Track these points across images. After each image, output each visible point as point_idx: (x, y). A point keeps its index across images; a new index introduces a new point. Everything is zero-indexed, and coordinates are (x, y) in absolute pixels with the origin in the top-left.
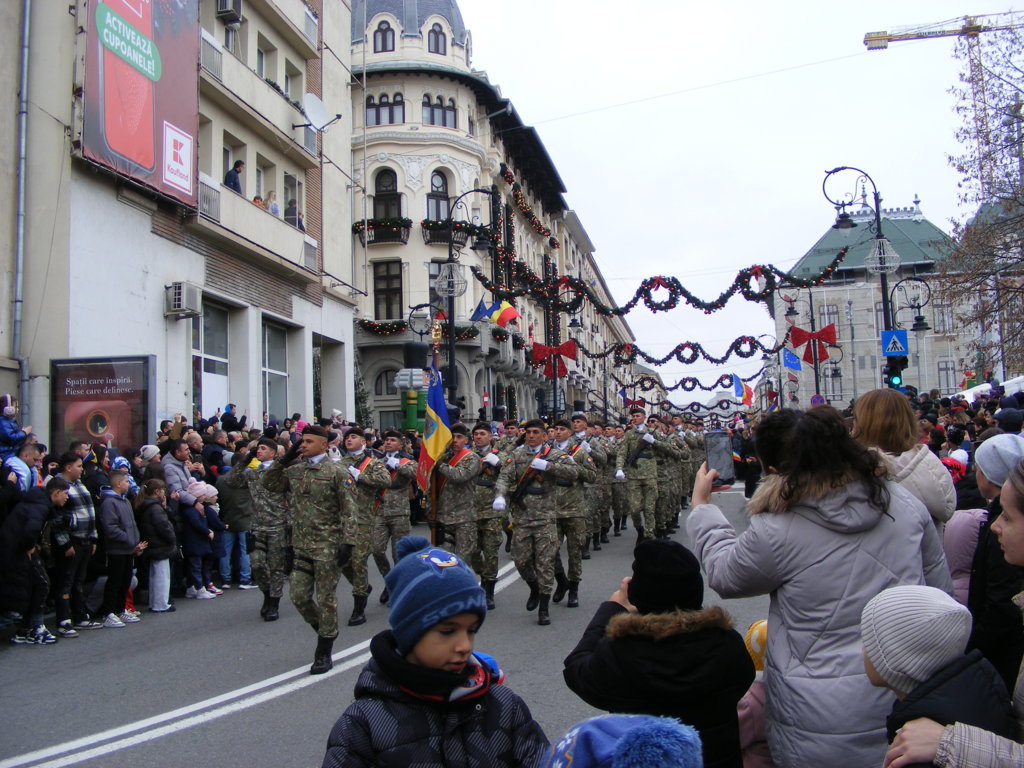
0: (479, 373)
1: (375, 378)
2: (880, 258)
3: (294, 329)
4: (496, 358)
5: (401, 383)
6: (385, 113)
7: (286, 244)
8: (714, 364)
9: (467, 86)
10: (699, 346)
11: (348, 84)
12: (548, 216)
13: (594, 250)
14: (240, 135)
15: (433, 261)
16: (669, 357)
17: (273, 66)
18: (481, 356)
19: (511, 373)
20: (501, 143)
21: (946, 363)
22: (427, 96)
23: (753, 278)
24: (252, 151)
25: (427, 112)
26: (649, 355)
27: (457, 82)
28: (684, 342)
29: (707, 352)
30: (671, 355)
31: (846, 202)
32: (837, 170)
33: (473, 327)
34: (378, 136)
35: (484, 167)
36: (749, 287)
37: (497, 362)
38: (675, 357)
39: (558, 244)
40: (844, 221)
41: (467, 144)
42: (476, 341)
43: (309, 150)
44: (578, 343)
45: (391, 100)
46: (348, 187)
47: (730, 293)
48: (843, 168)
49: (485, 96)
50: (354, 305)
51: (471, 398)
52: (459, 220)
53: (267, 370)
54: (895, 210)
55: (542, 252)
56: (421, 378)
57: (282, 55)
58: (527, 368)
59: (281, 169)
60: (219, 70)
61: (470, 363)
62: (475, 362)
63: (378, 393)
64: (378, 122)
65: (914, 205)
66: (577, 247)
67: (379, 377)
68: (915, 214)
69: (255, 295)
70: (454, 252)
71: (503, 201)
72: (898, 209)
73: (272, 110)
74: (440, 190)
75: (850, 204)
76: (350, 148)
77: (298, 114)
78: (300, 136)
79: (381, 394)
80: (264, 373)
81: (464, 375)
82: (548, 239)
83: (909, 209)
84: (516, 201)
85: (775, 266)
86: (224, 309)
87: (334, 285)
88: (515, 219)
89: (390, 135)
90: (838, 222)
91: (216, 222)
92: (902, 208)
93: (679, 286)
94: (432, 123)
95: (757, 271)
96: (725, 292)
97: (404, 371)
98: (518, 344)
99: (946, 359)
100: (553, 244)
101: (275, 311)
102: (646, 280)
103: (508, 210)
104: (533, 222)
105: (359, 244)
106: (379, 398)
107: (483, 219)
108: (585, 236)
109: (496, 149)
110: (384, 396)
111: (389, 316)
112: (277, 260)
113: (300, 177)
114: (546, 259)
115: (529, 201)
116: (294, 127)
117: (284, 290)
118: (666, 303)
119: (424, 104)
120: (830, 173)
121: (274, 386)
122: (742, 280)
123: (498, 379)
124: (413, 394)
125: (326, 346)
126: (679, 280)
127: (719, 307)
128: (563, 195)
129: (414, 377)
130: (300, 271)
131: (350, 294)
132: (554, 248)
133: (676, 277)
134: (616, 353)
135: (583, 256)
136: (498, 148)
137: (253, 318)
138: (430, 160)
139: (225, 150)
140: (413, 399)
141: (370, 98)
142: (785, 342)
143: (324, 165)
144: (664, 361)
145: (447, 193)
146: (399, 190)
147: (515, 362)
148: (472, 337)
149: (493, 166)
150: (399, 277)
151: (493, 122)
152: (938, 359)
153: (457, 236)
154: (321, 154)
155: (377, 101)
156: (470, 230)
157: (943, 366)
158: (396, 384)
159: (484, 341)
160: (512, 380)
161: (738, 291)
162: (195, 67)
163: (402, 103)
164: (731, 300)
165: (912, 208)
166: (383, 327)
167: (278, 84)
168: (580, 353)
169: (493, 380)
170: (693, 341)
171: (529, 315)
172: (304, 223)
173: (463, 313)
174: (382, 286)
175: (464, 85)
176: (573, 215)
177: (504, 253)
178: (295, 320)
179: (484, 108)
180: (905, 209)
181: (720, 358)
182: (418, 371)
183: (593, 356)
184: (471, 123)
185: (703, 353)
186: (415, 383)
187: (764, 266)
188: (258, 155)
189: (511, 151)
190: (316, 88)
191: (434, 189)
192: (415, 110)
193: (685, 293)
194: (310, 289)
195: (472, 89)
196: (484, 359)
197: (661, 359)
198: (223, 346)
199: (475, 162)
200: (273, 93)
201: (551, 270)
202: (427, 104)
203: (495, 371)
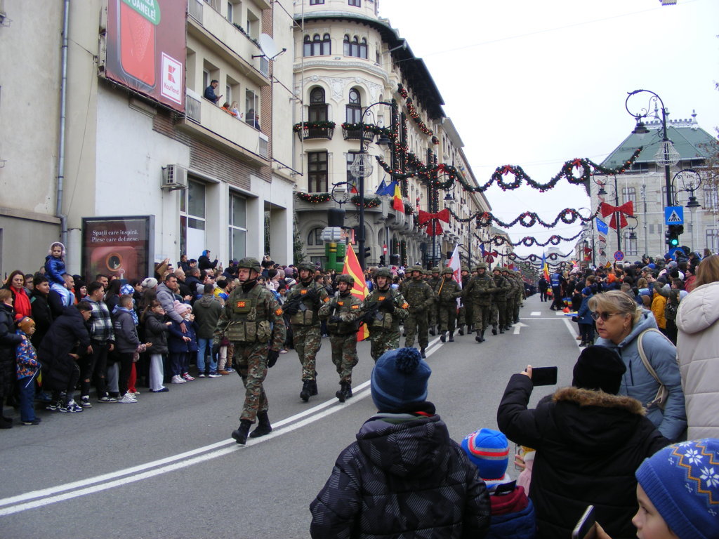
0: (381, 231)
1: (308, 233)
2: (666, 155)
3: (250, 199)
4: (393, 221)
5: (326, 237)
6: (317, 47)
7: (246, 139)
8: (546, 228)
9: (375, 29)
10: (536, 215)
11: (291, 27)
12: (431, 122)
13: (463, 146)
14: (215, 62)
15: (350, 152)
16: (514, 223)
17: (239, 14)
18: (382, 219)
19: (403, 231)
20: (398, 69)
21: (712, 230)
22: (347, 36)
23: (574, 168)
24: (223, 74)
25: (347, 47)
26: (500, 220)
27: (368, 26)
28: (525, 212)
29: (542, 219)
30: (516, 220)
31: (642, 115)
32: (636, 92)
33: (377, 198)
34: (312, 64)
35: (387, 86)
36: (571, 174)
37: (393, 223)
38: (519, 222)
39: (438, 141)
40: (640, 128)
41: (375, 70)
42: (379, 209)
43: (263, 73)
44: (451, 211)
45: (322, 39)
46: (290, 99)
47: (558, 178)
48: (640, 91)
49: (388, 36)
50: (293, 182)
51: (375, 248)
52: (368, 123)
53: (232, 226)
54: (678, 121)
55: (427, 147)
56: (339, 233)
57: (245, 7)
58: (414, 228)
59: (244, 86)
60: (201, 16)
61: (375, 224)
62: (378, 223)
63: (310, 244)
64: (312, 54)
65: (692, 118)
66: (451, 143)
67: (311, 233)
68: (693, 124)
69: (224, 174)
70: (364, 146)
71: (400, 110)
72: (680, 120)
73: (238, 45)
74: (356, 102)
75: (645, 116)
76: (292, 72)
77: (256, 48)
78: (257, 63)
79: (312, 245)
80: (230, 229)
81: (370, 232)
82: (431, 138)
83: (688, 120)
84: (409, 111)
85: (590, 159)
86: (203, 184)
87: (280, 168)
88: (408, 123)
89: (321, 63)
90: (636, 129)
91: (198, 123)
92: (683, 120)
93: (522, 172)
94: (351, 55)
95: (578, 162)
96: (554, 177)
97: (328, 229)
98: (408, 211)
99: (712, 228)
100: (435, 141)
101: (238, 186)
102: (499, 168)
103: (403, 116)
104: (420, 126)
105: (298, 140)
106: (310, 247)
107: (385, 123)
108: (457, 136)
109: (395, 74)
110: (314, 246)
111: (318, 190)
112: (240, 150)
113: (257, 92)
114: (429, 151)
115: (418, 110)
116: (253, 57)
117: (244, 171)
118: (513, 184)
119: (345, 41)
120: (631, 94)
121: (237, 238)
122: (567, 169)
123: (394, 235)
124: (334, 245)
125: (274, 211)
126: (522, 168)
127: (550, 188)
128: (442, 106)
129: (335, 233)
130: (256, 158)
131: (291, 174)
132: (435, 144)
133: (520, 166)
134: (477, 219)
135: (456, 150)
136: (397, 73)
137: (223, 190)
138: (349, 81)
139: (204, 72)
140: (334, 248)
141: (307, 37)
142: (597, 213)
143: (274, 84)
144: (511, 225)
145: (360, 104)
146: (326, 102)
147: (406, 223)
148: (376, 205)
149: (393, 85)
150: (326, 163)
151: (393, 54)
152: (706, 228)
153: (366, 135)
154: (271, 76)
155: (311, 39)
156: (375, 130)
157: (709, 232)
158: (322, 238)
159: (384, 208)
160: (404, 236)
161: (563, 177)
162: (185, 15)
163: (329, 41)
164: (558, 182)
165: (691, 120)
166: (314, 198)
167: (242, 27)
168: (452, 219)
169: (390, 236)
170: (532, 212)
171: (417, 191)
172: (259, 123)
173: (370, 189)
174: (314, 169)
175: (373, 29)
176: (449, 121)
177: (399, 147)
178: (252, 192)
179: (387, 44)
180: (686, 120)
181: (550, 224)
182: (338, 229)
183: (461, 221)
184: (378, 55)
185: (539, 220)
186: (335, 237)
187: (582, 159)
188: (228, 77)
189: (405, 75)
190: (269, 30)
191: (351, 101)
192: (338, 45)
193: (527, 178)
194: (263, 170)
195: (378, 31)
196: (384, 222)
197: (509, 223)
198: (202, 209)
199: (381, 83)
200: (238, 33)
201: (433, 159)
202: (347, 41)
203: (392, 230)
